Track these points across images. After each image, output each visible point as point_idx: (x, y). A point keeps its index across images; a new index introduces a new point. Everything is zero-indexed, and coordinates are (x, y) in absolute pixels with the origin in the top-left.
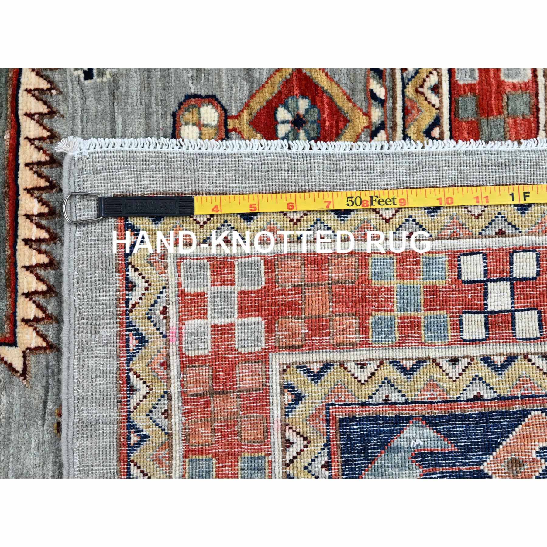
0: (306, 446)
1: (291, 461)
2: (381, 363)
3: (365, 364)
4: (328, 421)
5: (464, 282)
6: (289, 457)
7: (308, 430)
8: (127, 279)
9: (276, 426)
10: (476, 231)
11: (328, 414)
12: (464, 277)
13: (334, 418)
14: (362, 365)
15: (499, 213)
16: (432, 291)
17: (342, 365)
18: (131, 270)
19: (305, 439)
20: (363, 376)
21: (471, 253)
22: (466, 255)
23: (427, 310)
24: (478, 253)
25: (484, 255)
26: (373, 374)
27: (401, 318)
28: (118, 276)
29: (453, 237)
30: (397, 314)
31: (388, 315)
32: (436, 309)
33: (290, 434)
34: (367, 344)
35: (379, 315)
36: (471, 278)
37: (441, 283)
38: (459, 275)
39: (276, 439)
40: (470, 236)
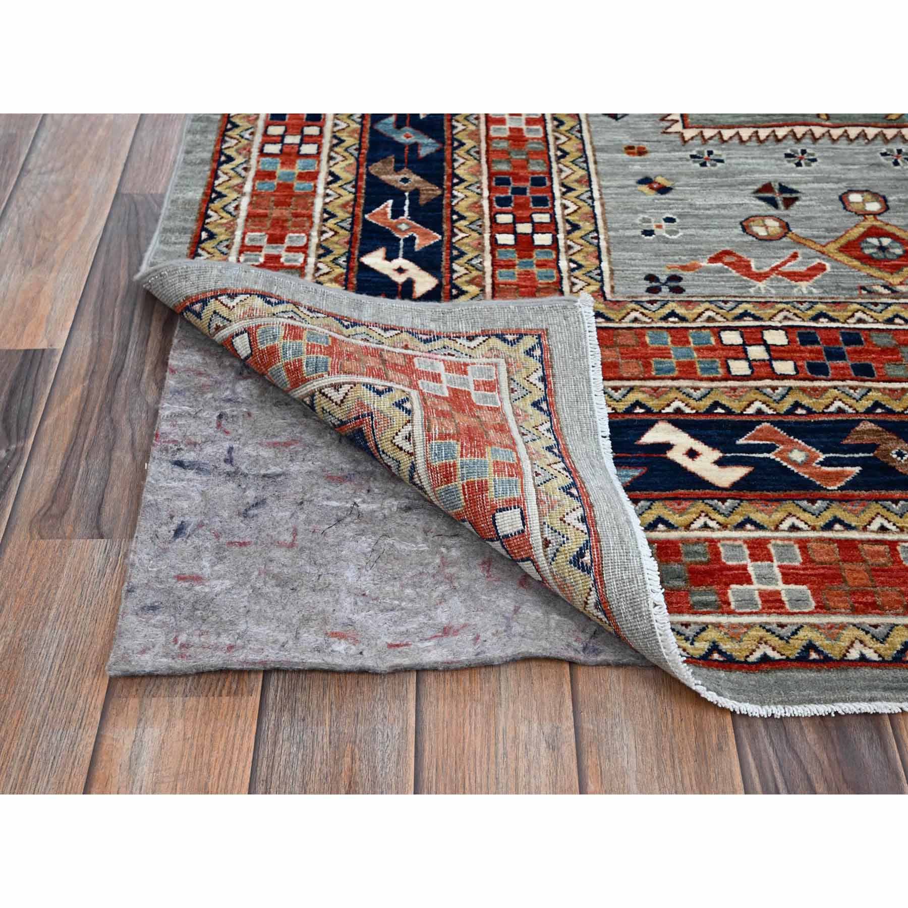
0: (336, 404)
1: (324, 394)
2: (411, 454)
3: (409, 440)
4: (358, 418)
5: (494, 516)
6: (326, 391)
7: (349, 403)
8: (477, 336)
9: (354, 378)
10: (547, 519)
11: (363, 416)
12: (498, 515)
13: (361, 423)
14: (408, 438)
15: (568, 539)
16: (483, 487)
17: (409, 421)
18: (484, 338)
19: (342, 401)
20: (399, 440)
21: (523, 518)
22: (522, 513)
23: (463, 486)
24: (524, 524)
25: (523, 531)
26: (401, 449)
27: (454, 463)
28: (478, 331)
29: (539, 502)
30: (459, 461)
31: (458, 455)
32: (465, 495)
33: (346, 388)
34: (430, 439)
35: (458, 448)
36: (499, 522)
37: (491, 494)
38: (501, 511)
39: (343, 378)
40: (541, 515)
